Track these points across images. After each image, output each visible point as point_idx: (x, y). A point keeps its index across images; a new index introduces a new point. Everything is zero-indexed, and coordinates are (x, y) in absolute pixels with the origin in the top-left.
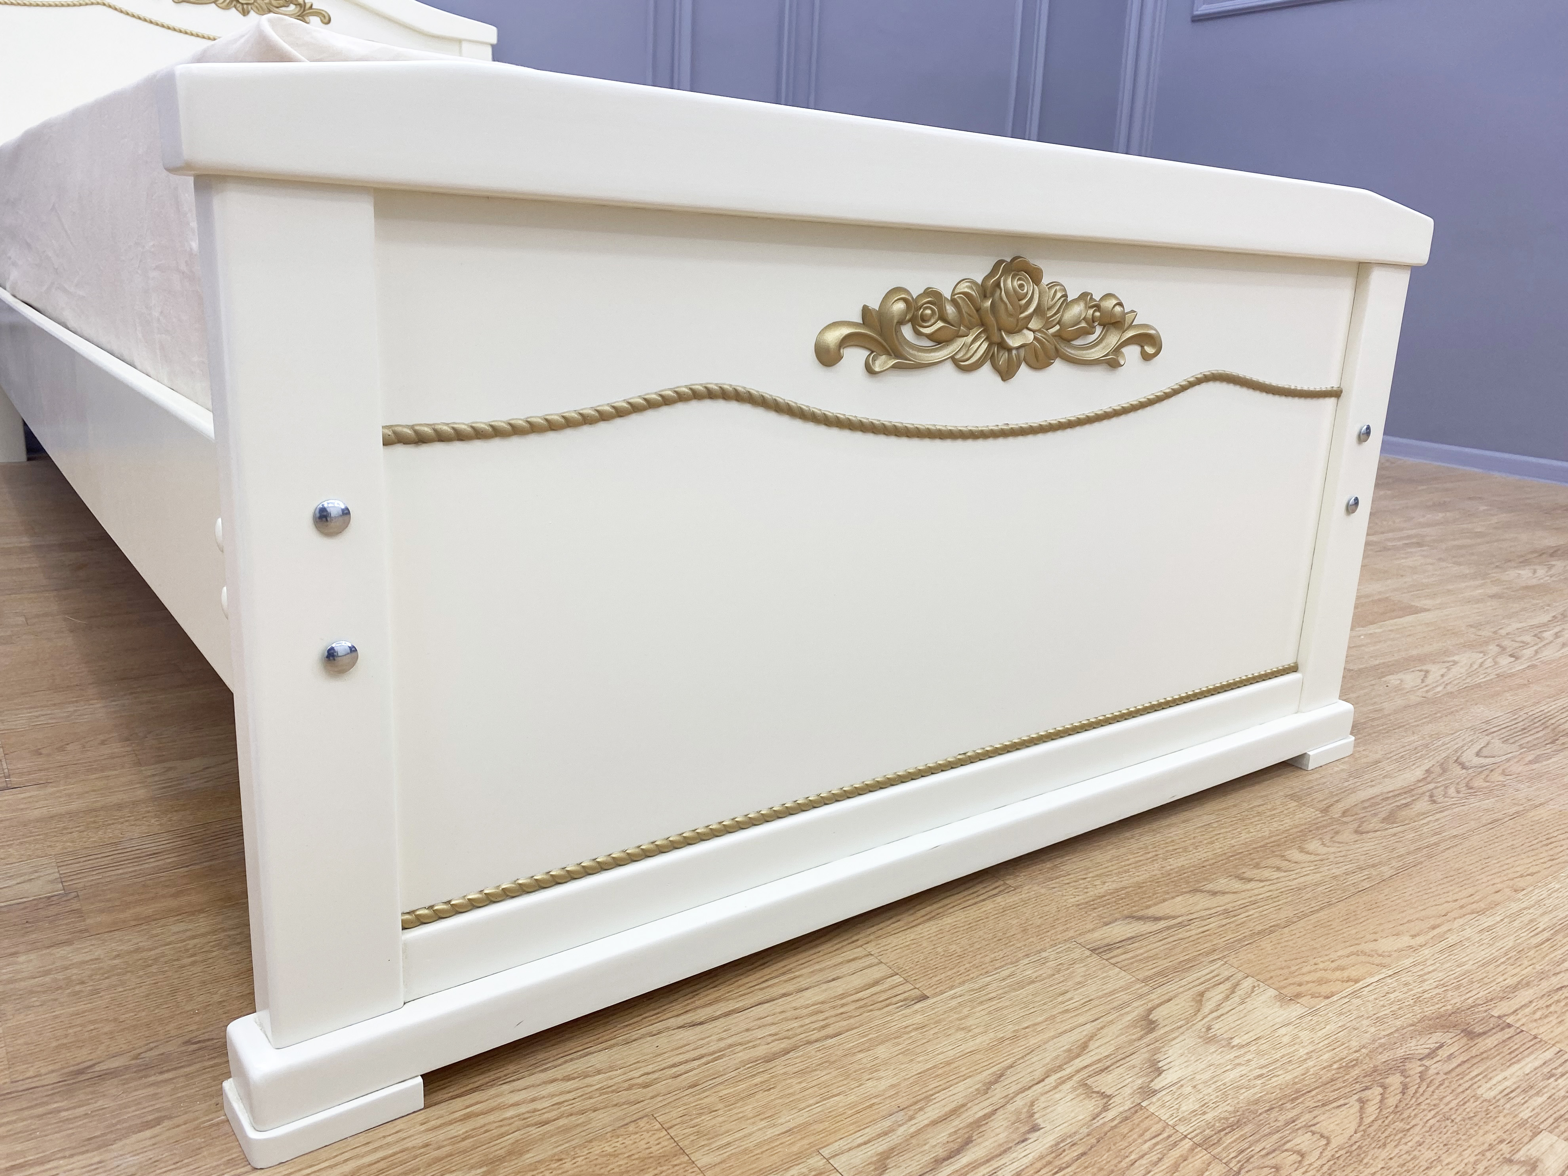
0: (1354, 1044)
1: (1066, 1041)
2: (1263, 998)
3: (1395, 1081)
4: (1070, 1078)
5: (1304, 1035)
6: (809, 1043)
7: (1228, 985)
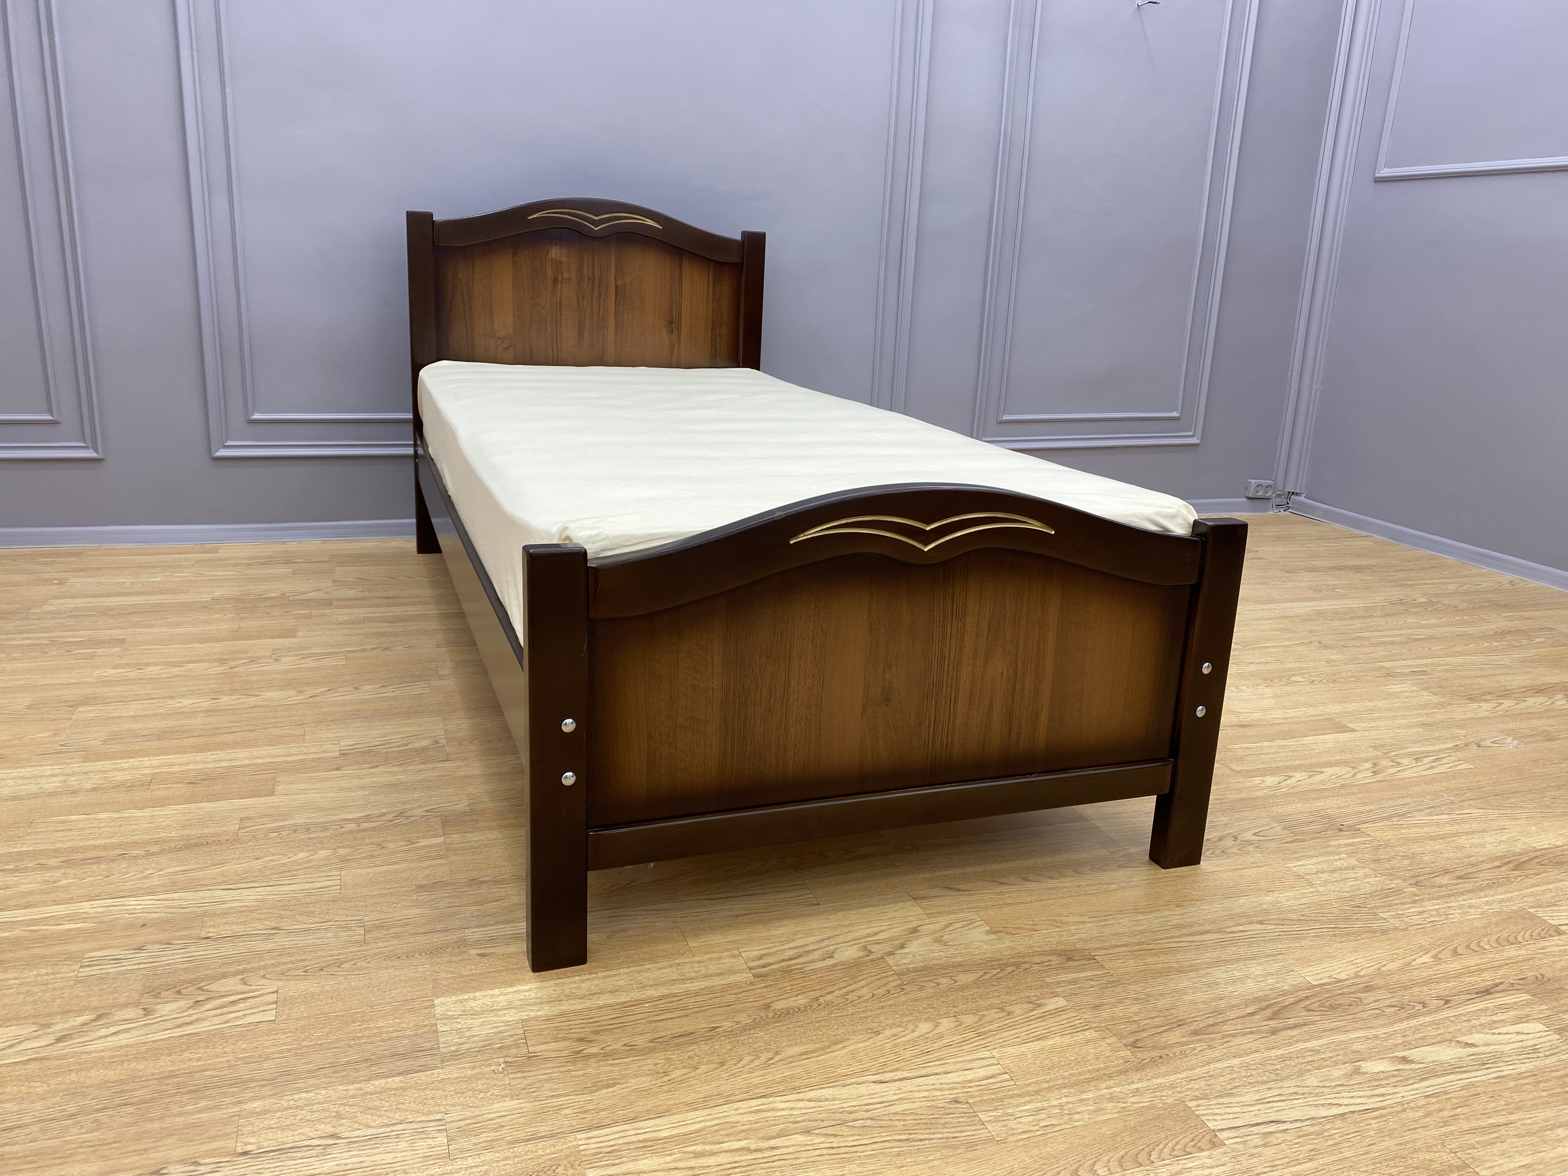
0: (1007, 953)
1: (869, 931)
2: (982, 930)
3: (1010, 969)
4: (860, 943)
5: (985, 947)
6: (756, 913)
7: (969, 922)
